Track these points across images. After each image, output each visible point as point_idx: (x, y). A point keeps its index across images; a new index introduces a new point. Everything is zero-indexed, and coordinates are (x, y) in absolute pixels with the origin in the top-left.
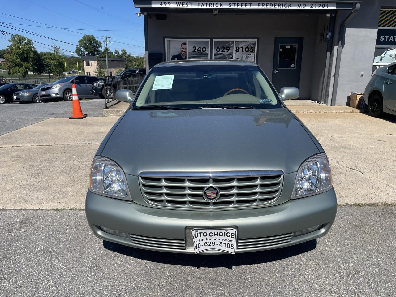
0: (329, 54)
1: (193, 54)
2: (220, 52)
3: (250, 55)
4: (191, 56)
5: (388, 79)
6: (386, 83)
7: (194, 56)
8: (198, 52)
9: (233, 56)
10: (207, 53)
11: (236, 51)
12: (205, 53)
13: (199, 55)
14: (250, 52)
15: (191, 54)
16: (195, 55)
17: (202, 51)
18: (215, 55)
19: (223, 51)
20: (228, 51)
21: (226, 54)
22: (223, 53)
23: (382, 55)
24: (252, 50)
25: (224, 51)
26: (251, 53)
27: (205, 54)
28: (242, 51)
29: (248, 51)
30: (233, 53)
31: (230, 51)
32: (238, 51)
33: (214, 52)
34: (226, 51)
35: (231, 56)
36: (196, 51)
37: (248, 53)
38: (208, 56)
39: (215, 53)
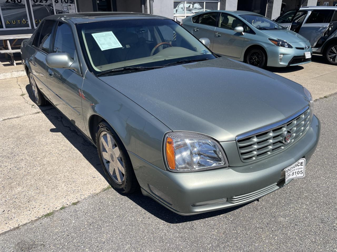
0: (143, 6)
1: (7, 6)
2: (38, 3)
3: (70, 7)
4: (4, 8)
5: (195, 27)
6: (194, 30)
7: (8, 7)
8: (12, 3)
9: (53, 7)
10: (24, 4)
11: (55, 1)
12: (22, 4)
13: (14, 6)
14: (70, 3)
15: (4, 5)
16: (10, 6)
17: (17, 2)
18: (33, 6)
19: (41, 2)
20: (46, 2)
21: (45, 5)
22: (41, 4)
23: (177, 8)
24: (71, 2)
25: (43, 2)
26: (71, 5)
27: (21, 6)
28: (62, 2)
29: (67, 3)
30: (52, 4)
31: (49, 2)
32: (58, 2)
33: (31, 3)
34: (44, 2)
35: (51, 8)
36: (9, 2)
37: (69, 4)
38: (25, 8)
39: (33, 4)
